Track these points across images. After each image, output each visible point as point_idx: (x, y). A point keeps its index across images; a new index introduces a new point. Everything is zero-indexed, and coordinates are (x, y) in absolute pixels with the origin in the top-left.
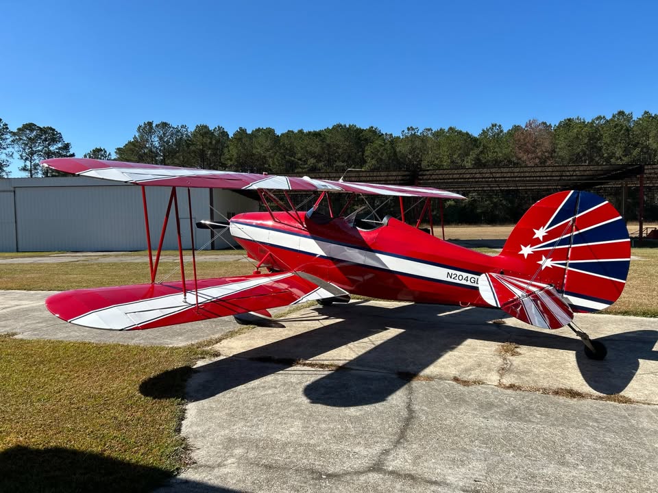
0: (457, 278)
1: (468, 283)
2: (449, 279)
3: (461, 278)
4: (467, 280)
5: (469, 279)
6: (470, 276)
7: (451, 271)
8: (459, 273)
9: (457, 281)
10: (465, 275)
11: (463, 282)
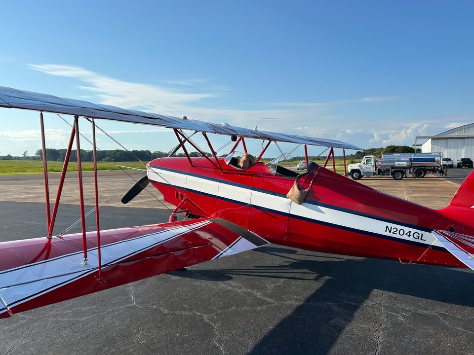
0: (397, 232)
1: (411, 239)
2: (387, 234)
3: (402, 232)
4: (409, 236)
5: (412, 234)
6: (413, 231)
7: (390, 225)
8: (399, 227)
9: (398, 236)
10: (407, 229)
11: (405, 237)
